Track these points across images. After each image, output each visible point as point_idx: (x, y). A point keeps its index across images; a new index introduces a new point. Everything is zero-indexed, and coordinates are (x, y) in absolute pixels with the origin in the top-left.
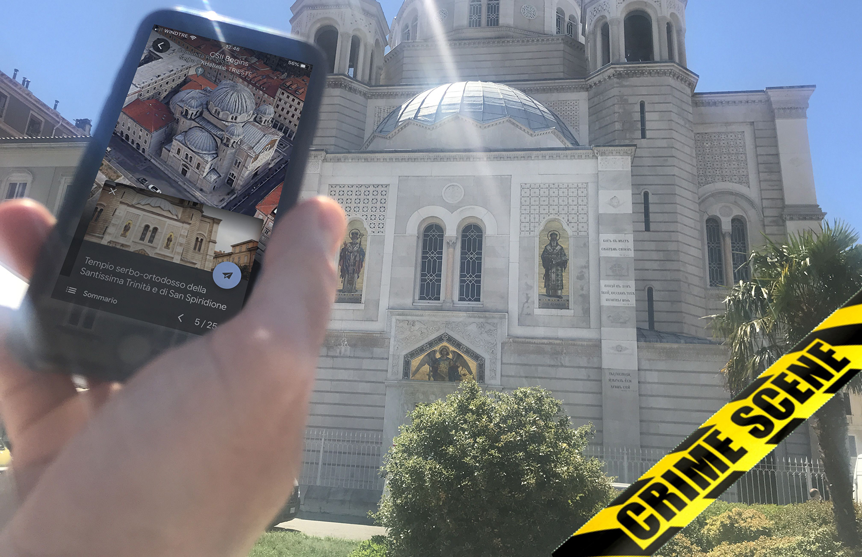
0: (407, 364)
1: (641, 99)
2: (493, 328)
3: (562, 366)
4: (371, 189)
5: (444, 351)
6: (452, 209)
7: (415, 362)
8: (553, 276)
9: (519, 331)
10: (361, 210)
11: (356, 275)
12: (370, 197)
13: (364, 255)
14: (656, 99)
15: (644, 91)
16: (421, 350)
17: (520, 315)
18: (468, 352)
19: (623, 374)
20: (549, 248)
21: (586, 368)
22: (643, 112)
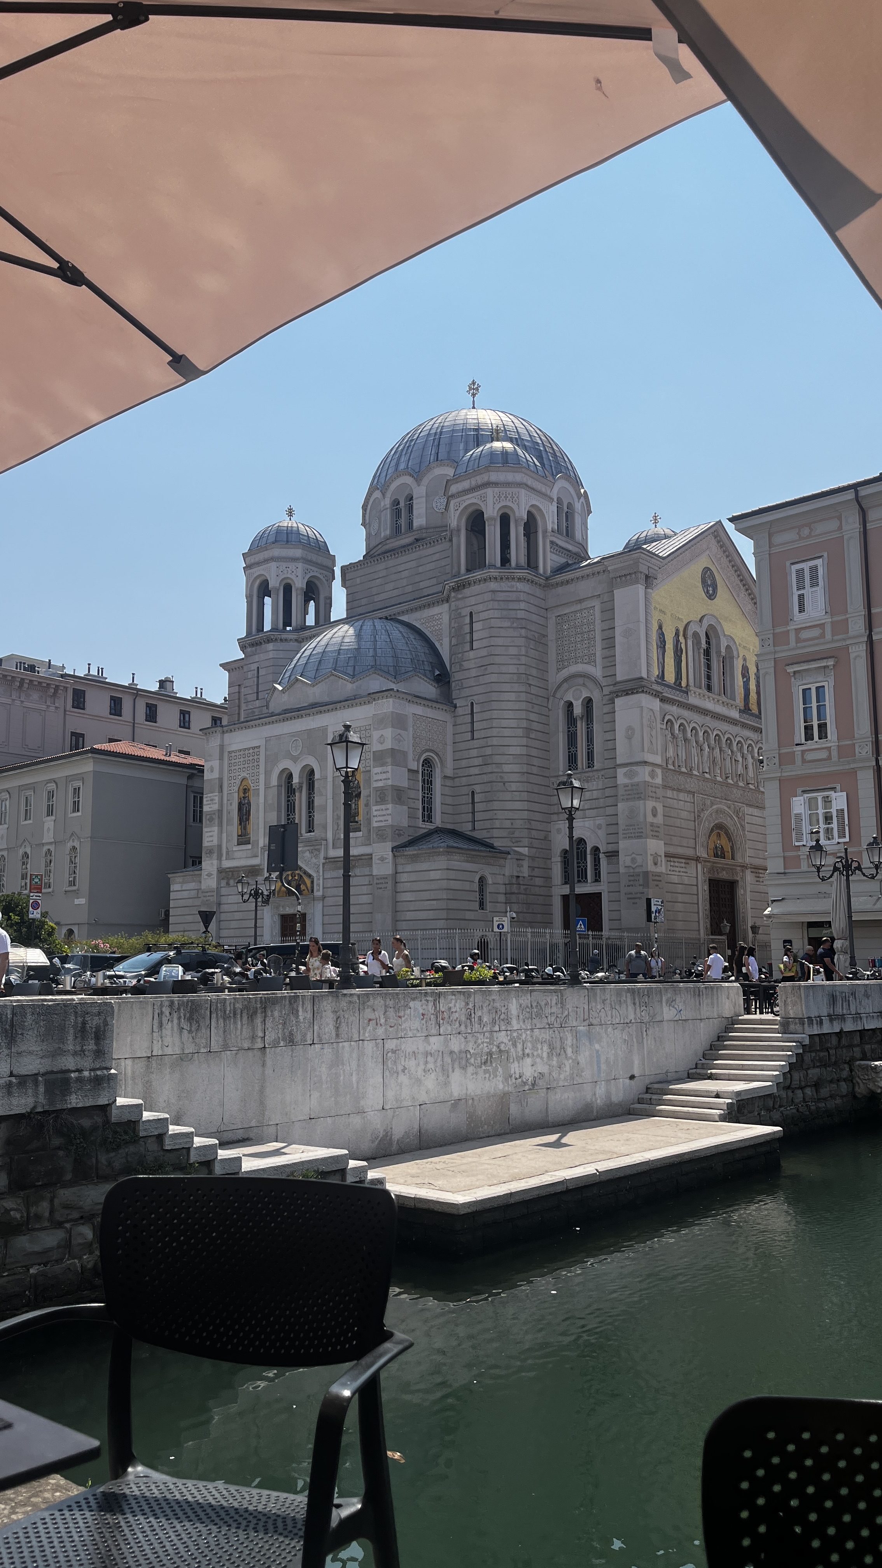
1: (468, 610)
2: (318, 853)
4: (251, 751)
5: (294, 875)
6: (295, 759)
7: (278, 886)
8: (354, 806)
9: (332, 854)
10: (247, 769)
11: (247, 822)
12: (251, 758)
13: (250, 805)
14: (481, 607)
15: (472, 601)
17: (333, 841)
18: (305, 873)
19: (385, 878)
21: (368, 875)
22: (471, 623)
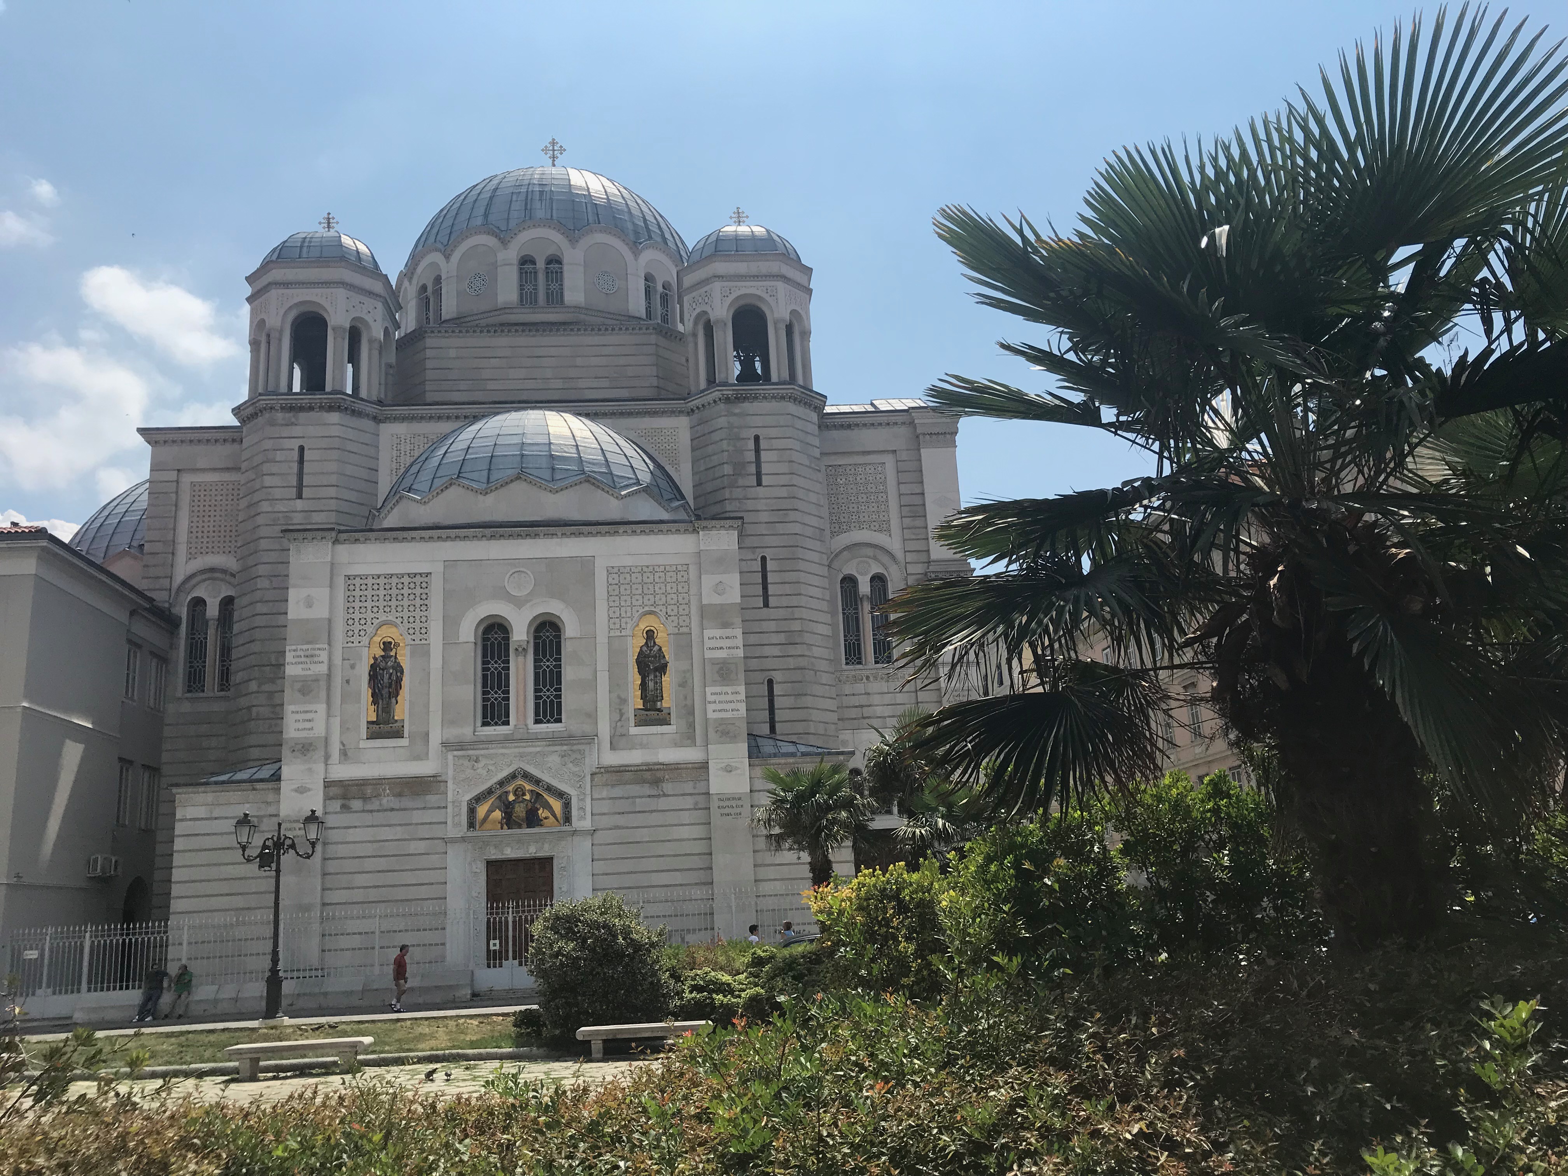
0: (472, 811)
1: (752, 433)
2: (579, 757)
3: (665, 795)
4: (406, 580)
5: (519, 792)
6: (519, 603)
7: (482, 810)
8: (651, 685)
9: (612, 759)
10: (394, 610)
11: (393, 700)
12: (406, 591)
13: (402, 672)
14: (773, 432)
15: (758, 421)
16: (490, 792)
17: (612, 737)
18: (550, 789)
19: (734, 799)
20: (645, 649)
21: (691, 794)
22: (757, 450)
